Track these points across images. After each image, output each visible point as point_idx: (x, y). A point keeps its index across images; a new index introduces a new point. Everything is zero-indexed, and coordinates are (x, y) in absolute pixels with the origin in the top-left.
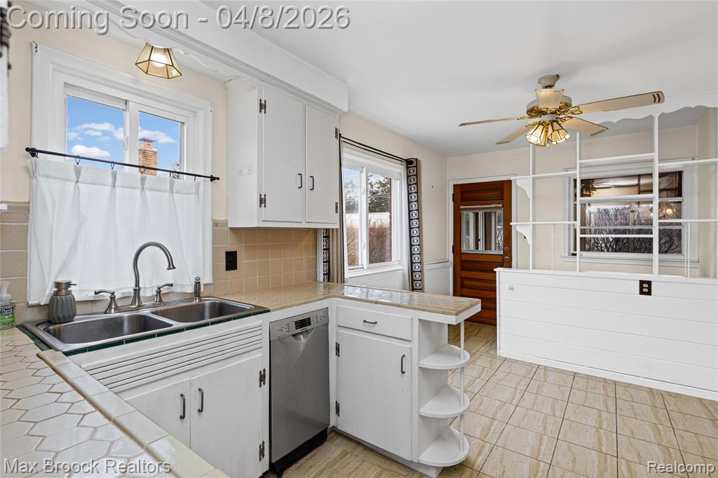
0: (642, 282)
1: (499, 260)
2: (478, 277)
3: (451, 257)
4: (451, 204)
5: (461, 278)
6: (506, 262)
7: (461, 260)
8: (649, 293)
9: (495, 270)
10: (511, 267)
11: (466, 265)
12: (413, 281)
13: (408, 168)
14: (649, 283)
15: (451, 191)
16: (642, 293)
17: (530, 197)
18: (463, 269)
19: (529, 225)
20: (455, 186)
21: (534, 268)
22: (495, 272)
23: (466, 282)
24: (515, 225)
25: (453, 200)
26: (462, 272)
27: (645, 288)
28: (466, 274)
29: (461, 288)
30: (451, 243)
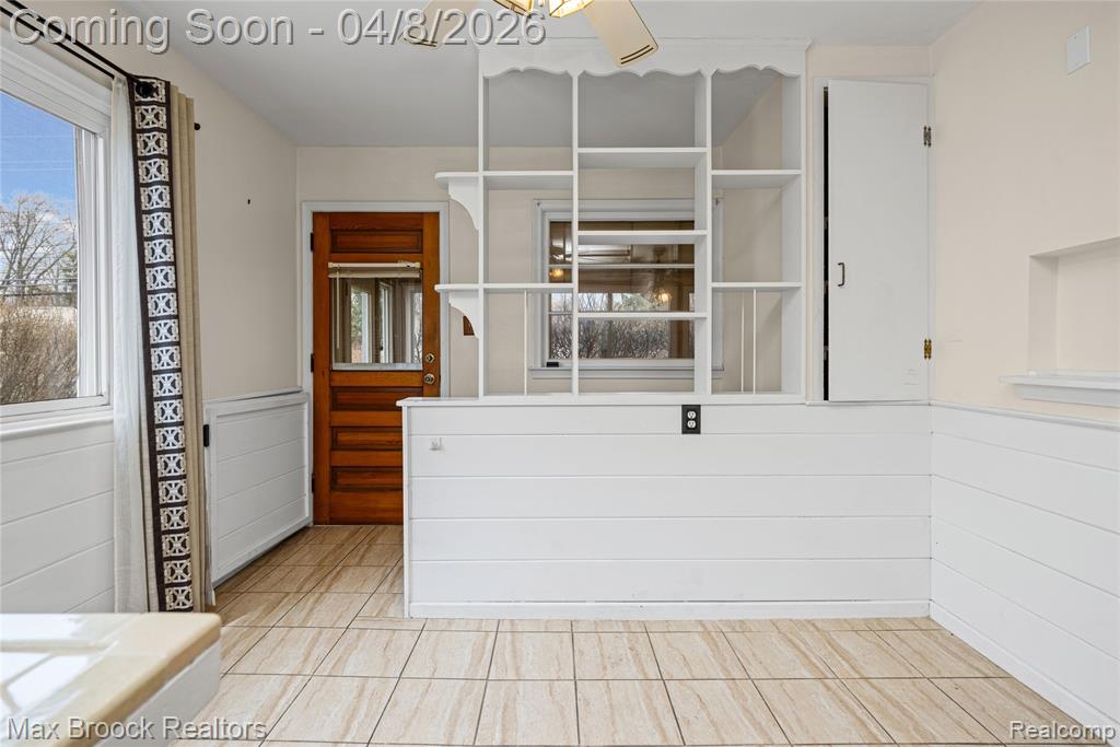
0: (686, 409)
1: (415, 381)
2: (368, 423)
3: (306, 381)
4: (306, 258)
5: (332, 428)
6: (427, 384)
7: (332, 388)
8: (697, 430)
9: (399, 403)
10: (438, 395)
11: (343, 397)
12: (154, 453)
13: (133, 104)
14: (697, 409)
15: (307, 228)
16: (686, 430)
17: (479, 226)
18: (336, 406)
19: (477, 291)
20: (316, 215)
21: (488, 392)
22: (400, 409)
23: (344, 437)
24: (447, 292)
25: (312, 248)
26: (333, 413)
27: (691, 421)
28: (343, 418)
29: (332, 449)
30: (306, 348)
